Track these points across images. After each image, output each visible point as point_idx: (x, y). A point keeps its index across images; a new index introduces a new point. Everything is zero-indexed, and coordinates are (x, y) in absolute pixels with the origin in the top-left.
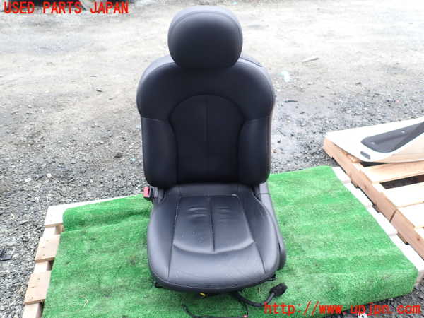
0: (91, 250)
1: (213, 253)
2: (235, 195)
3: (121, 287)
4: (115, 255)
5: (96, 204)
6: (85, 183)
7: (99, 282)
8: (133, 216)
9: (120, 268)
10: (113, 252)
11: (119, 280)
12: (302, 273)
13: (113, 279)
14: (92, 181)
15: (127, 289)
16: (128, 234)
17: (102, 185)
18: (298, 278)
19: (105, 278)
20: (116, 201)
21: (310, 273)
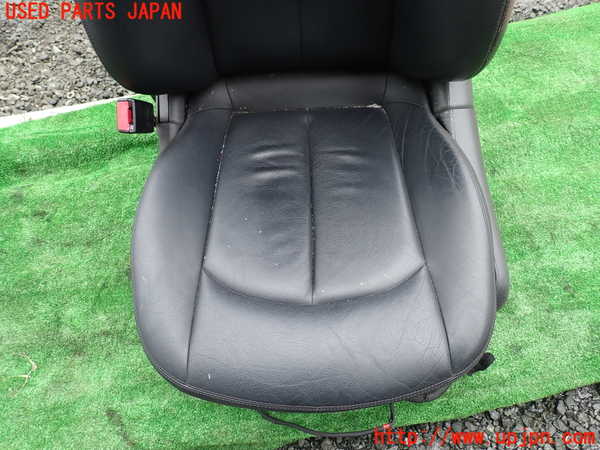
0: (38, 242)
1: (309, 299)
2: (375, 106)
3: (106, 334)
4: (91, 252)
5: (46, 120)
6: (44, 55)
7: (58, 322)
8: (133, 151)
9: (104, 286)
10: (88, 244)
11: (102, 317)
12: (529, 310)
13: (87, 314)
14: (56, 50)
15: (121, 339)
16: (119, 200)
17: (79, 60)
18: (519, 322)
19: (70, 312)
20: (91, 111)
21: (550, 310)
